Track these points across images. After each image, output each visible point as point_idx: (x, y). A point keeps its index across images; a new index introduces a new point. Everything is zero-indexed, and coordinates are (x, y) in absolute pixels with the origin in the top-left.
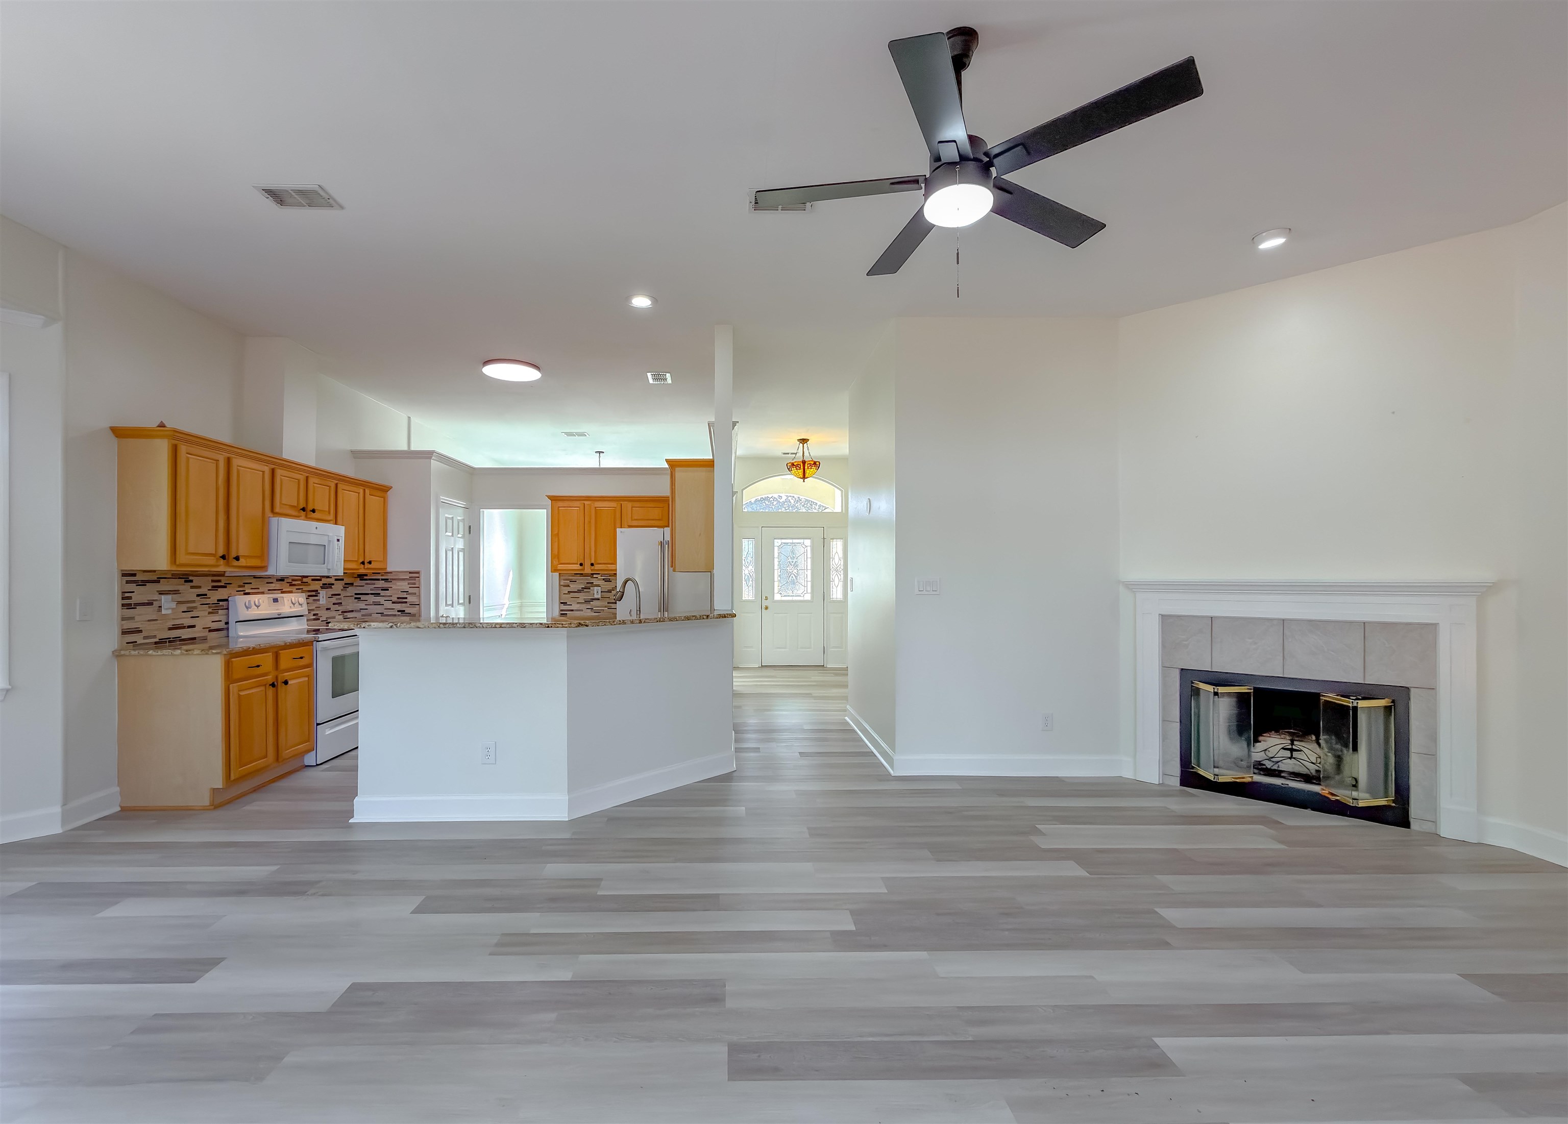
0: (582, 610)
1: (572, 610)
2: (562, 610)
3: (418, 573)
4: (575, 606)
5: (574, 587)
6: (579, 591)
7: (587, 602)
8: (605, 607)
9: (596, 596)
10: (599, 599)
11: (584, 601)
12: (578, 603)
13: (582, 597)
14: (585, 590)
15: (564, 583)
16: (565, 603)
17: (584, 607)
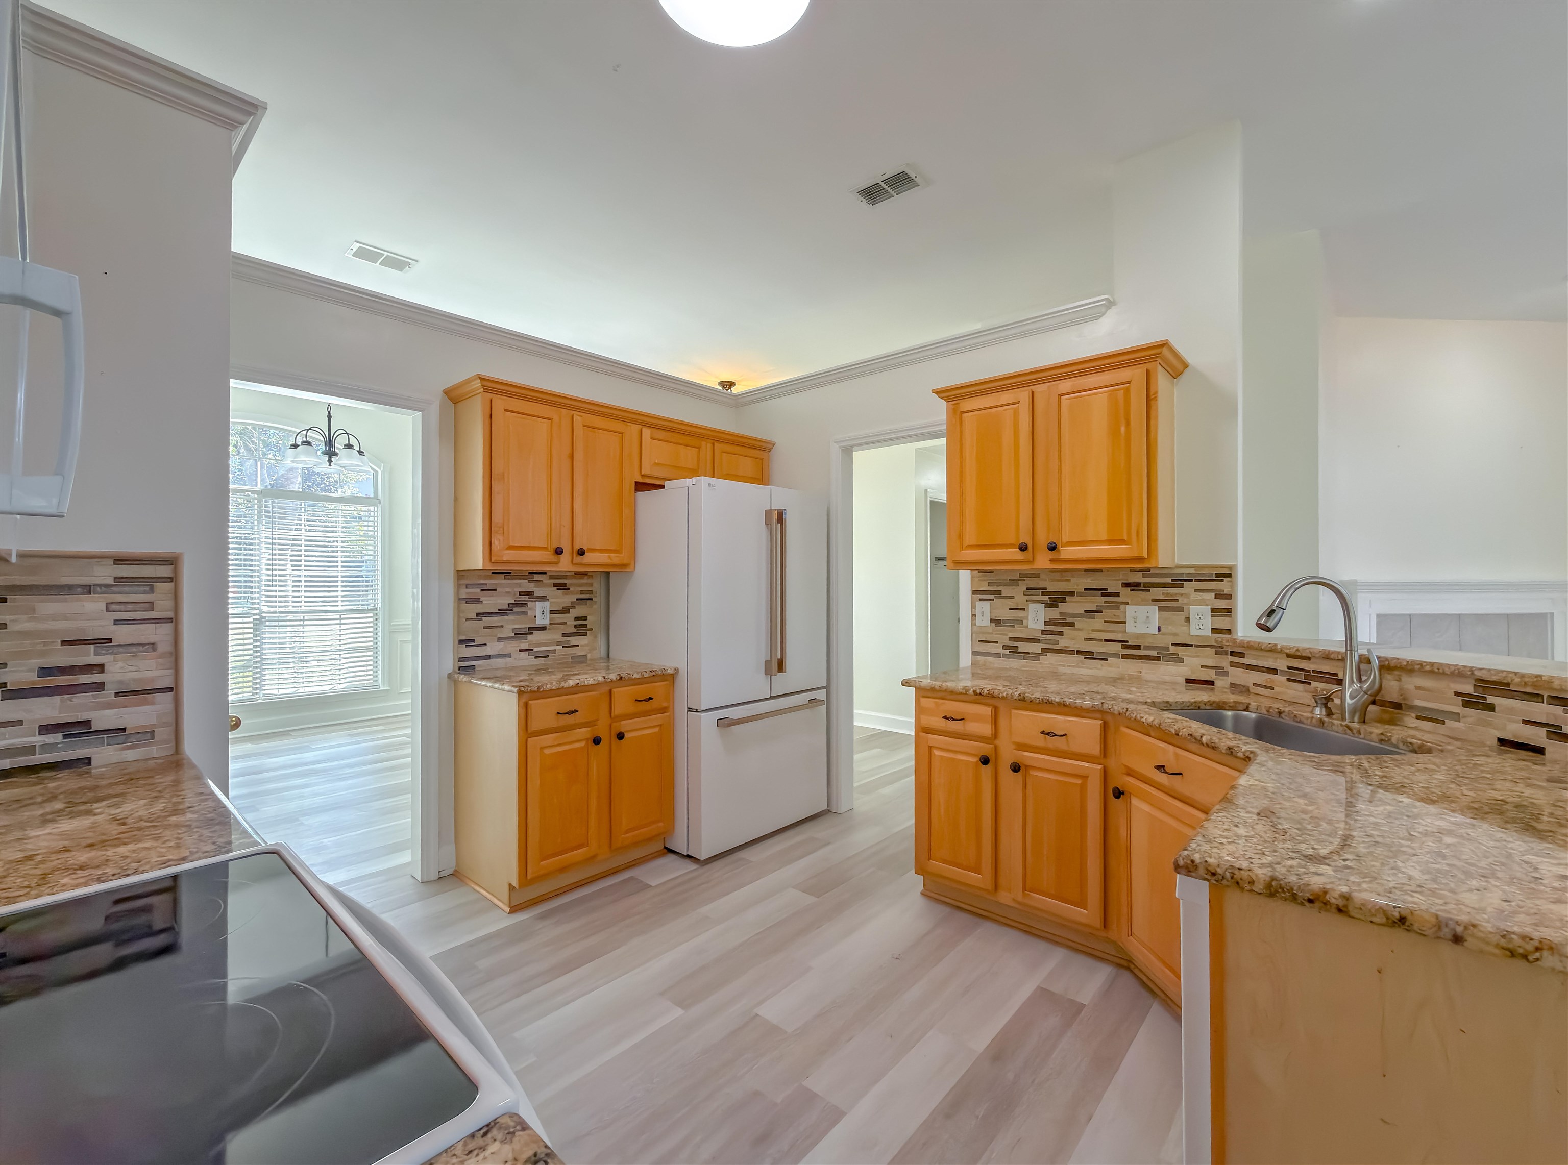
0: (509, 655)
1: (488, 657)
2: (461, 659)
3: (172, 561)
4: (493, 648)
5: (491, 603)
6: (502, 612)
7: (519, 635)
8: (558, 643)
9: (539, 622)
10: (543, 628)
11: (513, 635)
12: (500, 639)
13: (511, 624)
14: (516, 609)
15: (467, 593)
16: (469, 643)
17: (512, 647)
